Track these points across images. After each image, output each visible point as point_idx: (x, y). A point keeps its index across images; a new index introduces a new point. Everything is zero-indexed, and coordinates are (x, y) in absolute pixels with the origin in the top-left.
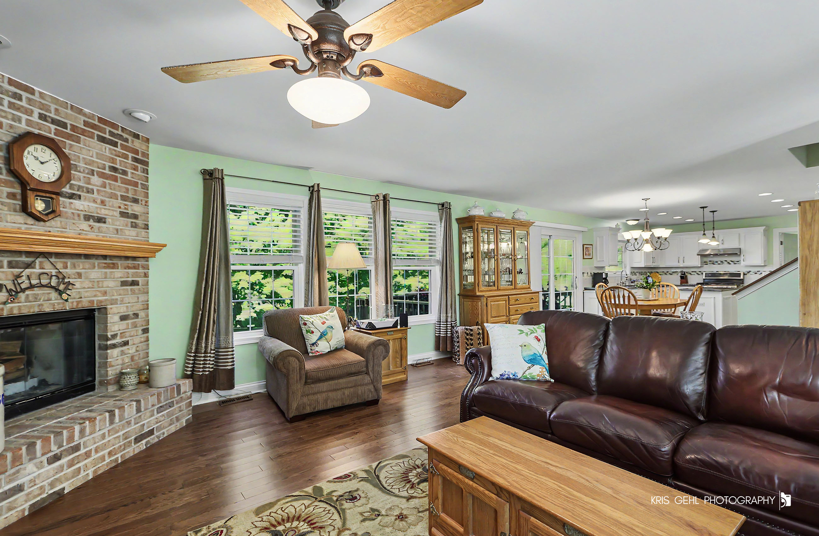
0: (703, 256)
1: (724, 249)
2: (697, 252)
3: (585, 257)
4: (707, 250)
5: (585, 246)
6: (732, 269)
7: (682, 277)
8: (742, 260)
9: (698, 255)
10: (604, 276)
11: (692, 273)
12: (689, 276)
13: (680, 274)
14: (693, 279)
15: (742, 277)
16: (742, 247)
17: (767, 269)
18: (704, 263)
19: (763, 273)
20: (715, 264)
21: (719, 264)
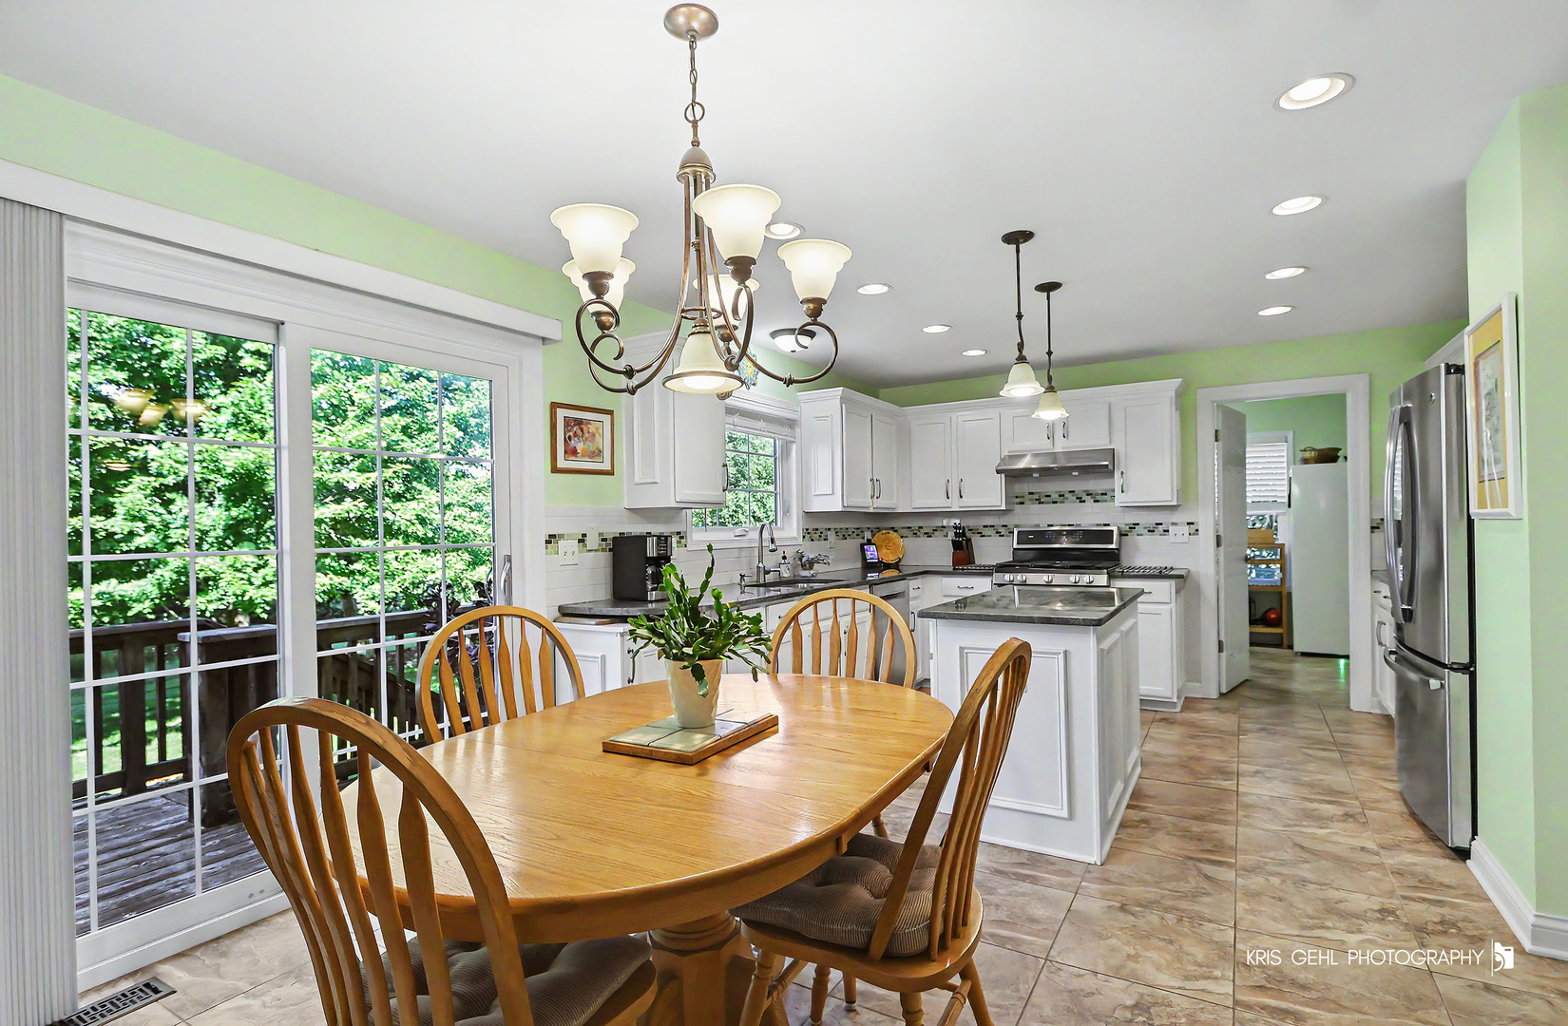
0: (1013, 476)
1: (1069, 455)
2: (995, 462)
3: (561, 463)
4: (1023, 456)
5: (561, 413)
6: (1089, 516)
7: (956, 545)
8: (1118, 490)
9: (998, 472)
10: (651, 551)
11: (986, 532)
12: (976, 540)
13: (951, 535)
14: (992, 550)
15: (1115, 545)
16: (1117, 445)
17: (1181, 517)
18: (1017, 497)
19: (1171, 528)
20: (1043, 503)
21: (1054, 502)
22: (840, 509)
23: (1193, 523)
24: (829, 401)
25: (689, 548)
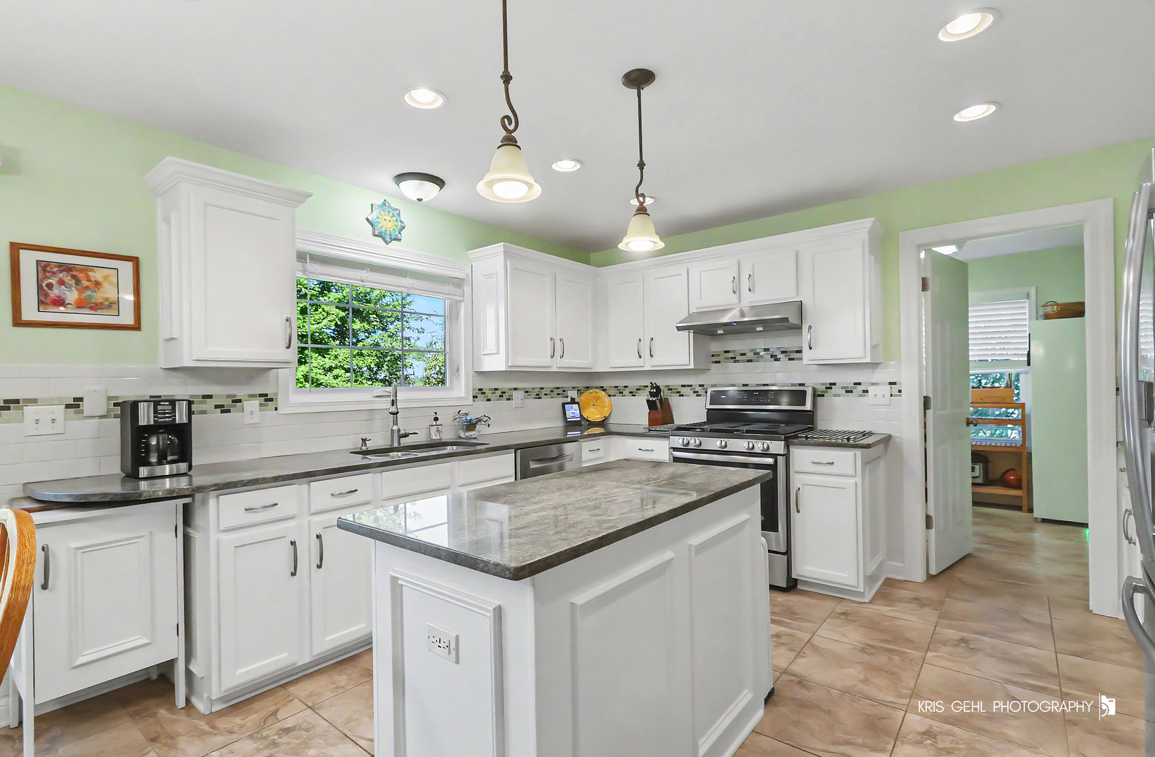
1: (755, 307)
2: (677, 319)
3: (32, 315)
5: (28, 256)
6: (778, 376)
7: (651, 405)
8: (806, 347)
9: (679, 329)
11: (683, 390)
12: (674, 401)
13: (645, 395)
14: (690, 410)
15: (808, 406)
16: (806, 298)
17: (881, 376)
18: (713, 356)
19: (871, 389)
20: (738, 361)
21: (748, 361)
22: (503, 368)
23: (895, 383)
24: (492, 259)
25: (281, 411)
